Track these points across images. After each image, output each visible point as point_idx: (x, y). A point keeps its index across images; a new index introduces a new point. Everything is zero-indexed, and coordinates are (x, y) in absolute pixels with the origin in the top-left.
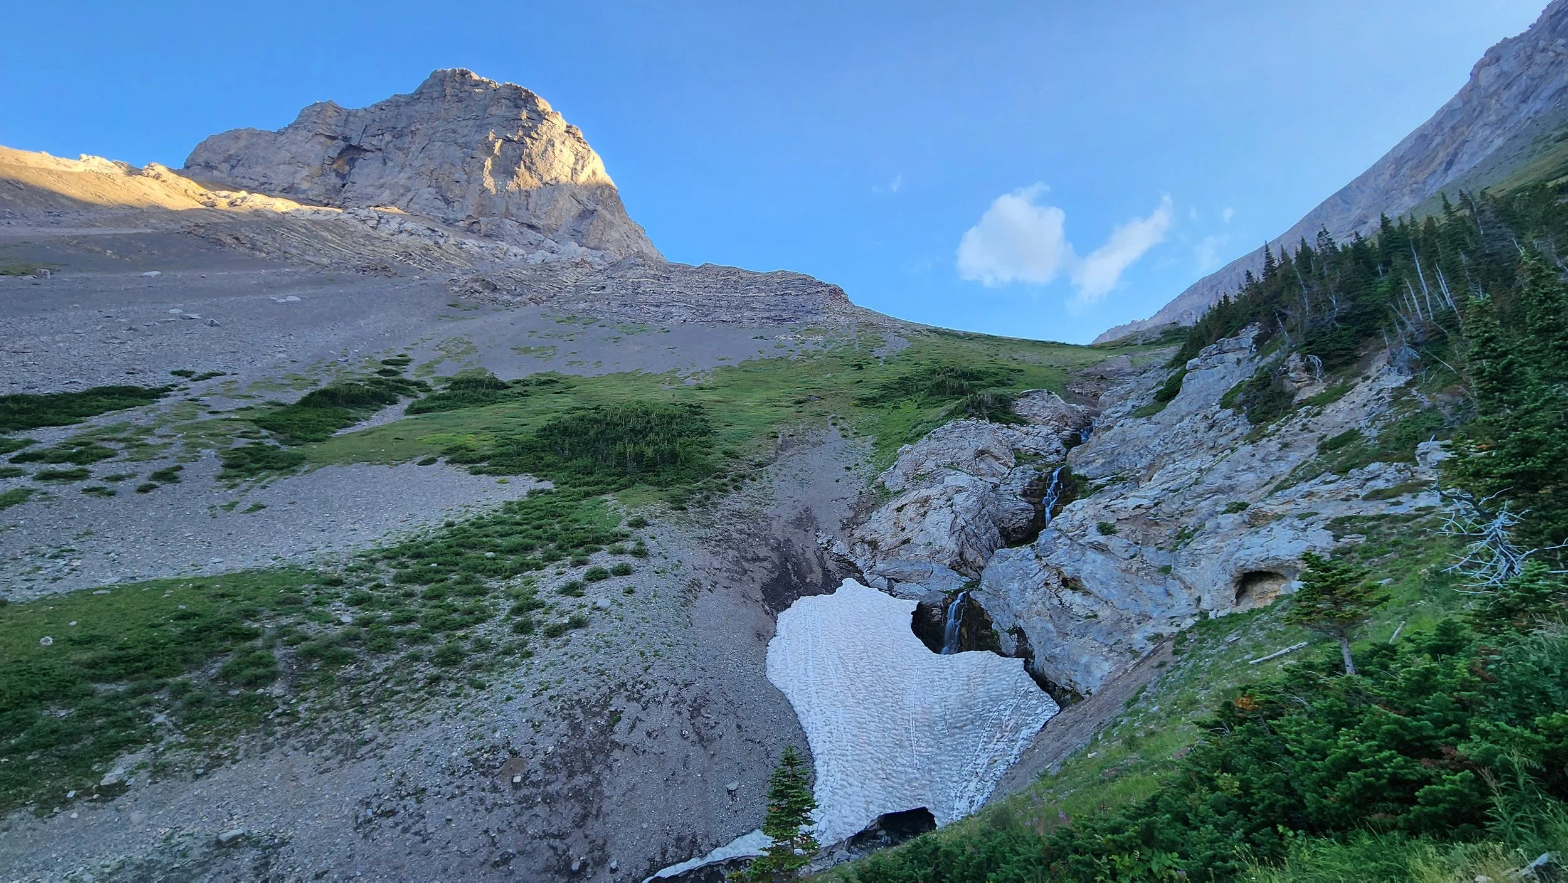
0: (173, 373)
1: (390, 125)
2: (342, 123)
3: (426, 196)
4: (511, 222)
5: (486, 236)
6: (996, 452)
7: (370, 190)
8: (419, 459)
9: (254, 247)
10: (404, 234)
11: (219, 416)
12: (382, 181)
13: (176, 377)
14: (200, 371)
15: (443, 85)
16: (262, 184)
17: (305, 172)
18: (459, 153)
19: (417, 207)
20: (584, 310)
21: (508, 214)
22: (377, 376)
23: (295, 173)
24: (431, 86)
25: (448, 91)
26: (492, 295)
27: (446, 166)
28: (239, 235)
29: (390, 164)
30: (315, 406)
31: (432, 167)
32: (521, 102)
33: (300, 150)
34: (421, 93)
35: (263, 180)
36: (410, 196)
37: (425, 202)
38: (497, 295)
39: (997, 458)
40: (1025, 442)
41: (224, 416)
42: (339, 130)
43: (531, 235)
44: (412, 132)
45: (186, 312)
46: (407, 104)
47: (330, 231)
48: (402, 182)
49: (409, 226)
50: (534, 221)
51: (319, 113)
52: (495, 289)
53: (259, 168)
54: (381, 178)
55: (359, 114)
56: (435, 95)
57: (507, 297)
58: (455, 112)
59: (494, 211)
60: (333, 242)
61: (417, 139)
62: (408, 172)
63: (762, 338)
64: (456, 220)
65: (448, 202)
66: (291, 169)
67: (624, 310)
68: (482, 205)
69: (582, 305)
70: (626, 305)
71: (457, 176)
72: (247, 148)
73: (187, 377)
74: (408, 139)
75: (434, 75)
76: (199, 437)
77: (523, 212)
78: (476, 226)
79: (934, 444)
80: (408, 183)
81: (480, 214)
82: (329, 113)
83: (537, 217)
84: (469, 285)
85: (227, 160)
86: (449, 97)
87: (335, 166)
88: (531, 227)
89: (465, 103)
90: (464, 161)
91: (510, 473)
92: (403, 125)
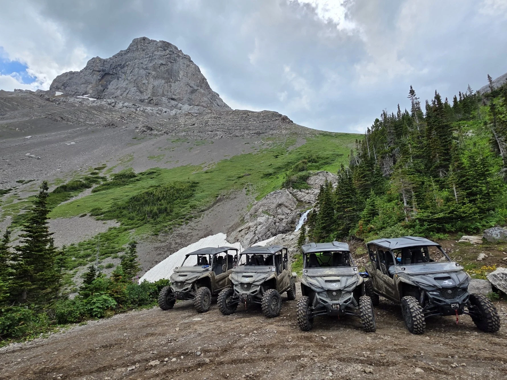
0: (17, 182)
1: (119, 63)
2: (102, 65)
3: (133, 91)
4: (165, 98)
5: (156, 105)
6: (287, 204)
7: (113, 91)
8: (80, 215)
9: (68, 121)
10: (125, 108)
11: (21, 201)
12: (117, 86)
13: (18, 183)
14: (26, 180)
15: (137, 45)
16: (76, 93)
17: (90, 86)
18: (144, 72)
19: (130, 96)
20: (184, 136)
21: (163, 95)
22: (90, 175)
23: (87, 87)
24: (133, 46)
25: (139, 47)
26: (150, 132)
27: (140, 78)
28: (62, 116)
29: (120, 79)
30: (58, 193)
31: (134, 79)
32: (166, 48)
33: (88, 78)
34: (129, 49)
35: (76, 91)
36: (127, 91)
37: (133, 93)
38: (152, 132)
39: (287, 207)
40: (305, 198)
41: (23, 201)
42: (101, 68)
43: (173, 103)
44: (127, 65)
45: (31, 154)
46: (125, 54)
47: (96, 110)
48: (124, 86)
49: (126, 104)
50: (174, 97)
51: (94, 62)
52: (152, 130)
53: (75, 87)
54: (117, 85)
55: (108, 61)
56: (135, 49)
57: (156, 132)
58: (142, 55)
59: (158, 94)
60: (97, 115)
61: (129, 68)
62: (127, 82)
63: (248, 143)
64: (144, 100)
65: (141, 92)
66: (86, 85)
67: (199, 134)
68: (154, 93)
69: (184, 133)
70: (200, 132)
71: (144, 82)
72: (70, 79)
73: (22, 183)
74: (126, 68)
75: (134, 41)
76: (9, 211)
77: (169, 94)
78: (152, 101)
79: (265, 201)
80: (127, 86)
81: (153, 96)
82: (97, 62)
83: (175, 95)
84: (142, 129)
85: (63, 85)
86: (139, 50)
87: (100, 83)
88: (173, 99)
89: (145, 51)
90: (146, 75)
91: (109, 219)
92: (124, 63)
